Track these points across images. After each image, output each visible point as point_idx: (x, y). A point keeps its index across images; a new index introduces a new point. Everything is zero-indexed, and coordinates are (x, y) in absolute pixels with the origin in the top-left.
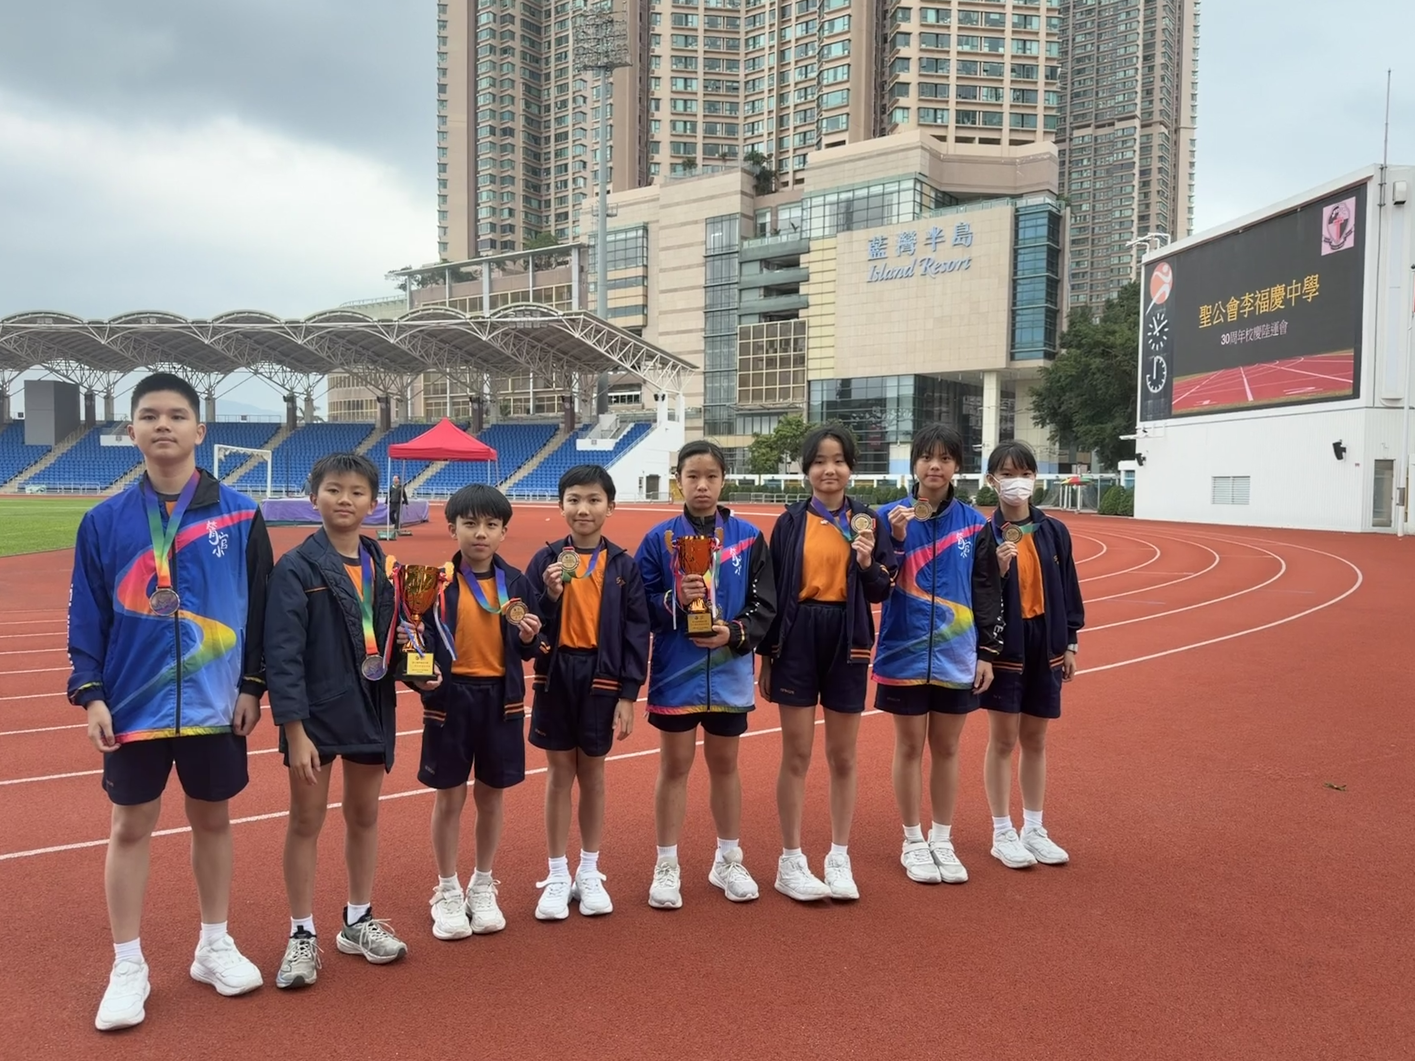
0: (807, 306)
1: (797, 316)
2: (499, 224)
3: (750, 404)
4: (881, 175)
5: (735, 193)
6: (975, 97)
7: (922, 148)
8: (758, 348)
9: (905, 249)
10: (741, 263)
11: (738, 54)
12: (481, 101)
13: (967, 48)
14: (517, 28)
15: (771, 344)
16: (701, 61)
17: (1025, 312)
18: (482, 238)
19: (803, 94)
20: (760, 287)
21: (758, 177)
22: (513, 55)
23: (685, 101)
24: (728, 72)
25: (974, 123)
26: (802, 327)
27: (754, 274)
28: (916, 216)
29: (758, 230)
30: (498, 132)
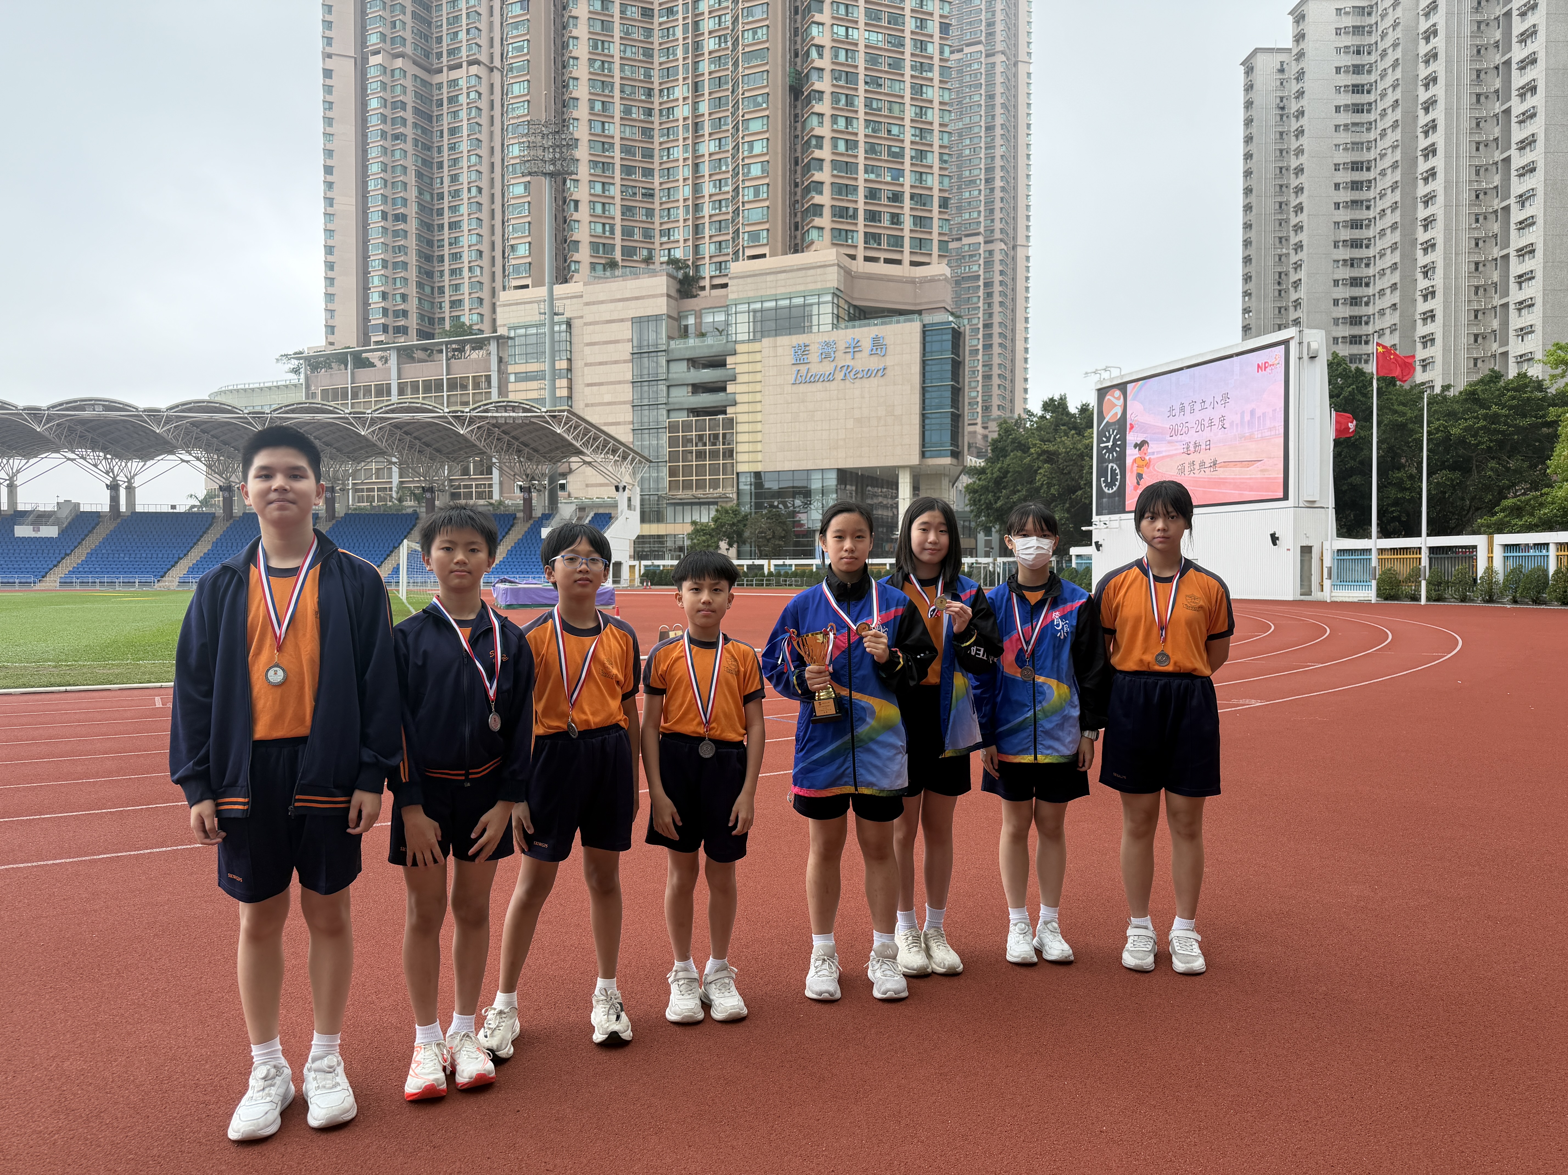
0: (735, 404)
1: (725, 413)
2: (391, 309)
3: (681, 494)
4: (801, 288)
5: (662, 295)
6: (880, 221)
7: (838, 265)
8: (687, 441)
9: (826, 356)
10: (668, 362)
11: (653, 163)
12: (371, 186)
13: (872, 177)
14: (409, 115)
15: (700, 438)
16: (618, 168)
17: (933, 416)
18: (373, 322)
19: (717, 206)
20: (688, 385)
21: (681, 282)
22: (405, 142)
23: (604, 204)
24: (644, 179)
25: (880, 244)
26: (730, 423)
27: (680, 371)
28: (835, 326)
29: (682, 331)
30: (390, 217)
